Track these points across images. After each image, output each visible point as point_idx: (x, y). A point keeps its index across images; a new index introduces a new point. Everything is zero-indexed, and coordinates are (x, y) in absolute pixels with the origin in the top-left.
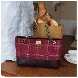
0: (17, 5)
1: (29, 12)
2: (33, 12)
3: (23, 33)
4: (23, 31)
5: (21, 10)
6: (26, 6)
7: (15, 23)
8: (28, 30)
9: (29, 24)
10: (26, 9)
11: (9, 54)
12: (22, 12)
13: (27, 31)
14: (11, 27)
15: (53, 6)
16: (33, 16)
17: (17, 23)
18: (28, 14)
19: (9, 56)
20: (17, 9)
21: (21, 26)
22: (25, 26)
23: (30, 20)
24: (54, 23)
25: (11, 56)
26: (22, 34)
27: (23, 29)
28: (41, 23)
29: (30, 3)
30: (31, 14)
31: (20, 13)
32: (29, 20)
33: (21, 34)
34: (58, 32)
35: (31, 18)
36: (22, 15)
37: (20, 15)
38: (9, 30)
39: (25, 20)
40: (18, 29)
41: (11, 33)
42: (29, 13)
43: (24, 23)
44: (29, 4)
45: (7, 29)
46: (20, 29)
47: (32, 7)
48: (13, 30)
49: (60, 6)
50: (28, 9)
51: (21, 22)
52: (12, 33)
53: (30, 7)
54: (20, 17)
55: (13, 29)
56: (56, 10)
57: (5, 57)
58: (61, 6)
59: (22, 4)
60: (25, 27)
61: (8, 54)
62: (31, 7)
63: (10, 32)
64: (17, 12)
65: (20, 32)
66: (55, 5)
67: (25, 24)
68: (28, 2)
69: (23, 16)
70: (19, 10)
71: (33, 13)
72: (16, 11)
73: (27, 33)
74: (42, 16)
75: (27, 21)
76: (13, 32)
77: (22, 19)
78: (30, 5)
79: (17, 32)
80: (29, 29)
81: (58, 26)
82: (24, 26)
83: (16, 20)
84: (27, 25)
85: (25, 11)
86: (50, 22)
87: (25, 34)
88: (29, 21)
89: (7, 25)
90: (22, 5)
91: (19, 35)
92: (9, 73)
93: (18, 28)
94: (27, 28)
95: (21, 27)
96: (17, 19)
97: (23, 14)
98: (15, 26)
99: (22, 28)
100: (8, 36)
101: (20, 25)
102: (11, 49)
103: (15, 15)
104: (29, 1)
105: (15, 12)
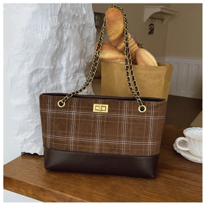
0: (51, 12)
1: (82, 29)
2: (91, 32)
3: (67, 84)
4: (67, 78)
5: (62, 24)
6: (74, 16)
7: (47, 57)
8: (80, 77)
9: (83, 60)
10: (75, 23)
11: (31, 137)
12: (64, 30)
13: (77, 79)
14: (36, 68)
15: (145, 21)
16: (93, 42)
17: (53, 58)
18: (79, 36)
19: (29, 144)
20: (53, 22)
21: (61, 65)
22: (72, 66)
23: (84, 51)
24: (147, 58)
25: (35, 142)
26: (63, 86)
27: (67, 74)
28: (113, 59)
29: (84, 9)
30: (86, 37)
31: (60, 33)
32: (82, 52)
33: (61, 87)
34: (158, 80)
35: (86, 47)
36: (65, 38)
37: (59, 37)
38: (32, 74)
39: (72, 51)
40: (54, 73)
41: (36, 82)
42: (81, 34)
43: (68, 58)
44: (82, 10)
45: (26, 72)
46: (60, 73)
47: (90, 19)
48: (42, 75)
49: (163, 20)
50: (81, 22)
51: (62, 56)
52: (38, 83)
53: (84, 17)
54: (58, 43)
55: (41, 72)
56: (151, 32)
57: (21, 145)
58: (166, 20)
59: (63, 11)
60: (73, 69)
61: (28, 137)
62: (88, 17)
63: (35, 79)
64: (52, 28)
65: (59, 81)
66: (150, 18)
67: (72, 59)
68: (80, 6)
69: (68, 40)
70: (56, 24)
71: (92, 34)
72: (49, 26)
73: (77, 84)
74: (115, 41)
75: (78, 52)
76: (41, 80)
77: (65, 49)
78: (84, 12)
79: (52, 82)
80: (83, 75)
81: (157, 65)
82: (68, 64)
83: (48, 49)
84: (77, 64)
85: (73, 28)
86: (135, 56)
87: (72, 88)
88: (82, 55)
89: (26, 63)
90: (66, 13)
91: (57, 88)
92: (29, 185)
93: (54, 69)
94: (76, 72)
95: (62, 68)
96: (52, 47)
97: (67, 34)
98: (46, 66)
99: (64, 71)
100: (29, 91)
101: (58, 62)
102: (35, 125)
103: (47, 38)
104: (83, 2)
105: (46, 28)
